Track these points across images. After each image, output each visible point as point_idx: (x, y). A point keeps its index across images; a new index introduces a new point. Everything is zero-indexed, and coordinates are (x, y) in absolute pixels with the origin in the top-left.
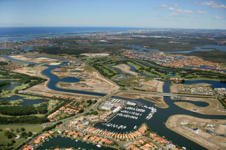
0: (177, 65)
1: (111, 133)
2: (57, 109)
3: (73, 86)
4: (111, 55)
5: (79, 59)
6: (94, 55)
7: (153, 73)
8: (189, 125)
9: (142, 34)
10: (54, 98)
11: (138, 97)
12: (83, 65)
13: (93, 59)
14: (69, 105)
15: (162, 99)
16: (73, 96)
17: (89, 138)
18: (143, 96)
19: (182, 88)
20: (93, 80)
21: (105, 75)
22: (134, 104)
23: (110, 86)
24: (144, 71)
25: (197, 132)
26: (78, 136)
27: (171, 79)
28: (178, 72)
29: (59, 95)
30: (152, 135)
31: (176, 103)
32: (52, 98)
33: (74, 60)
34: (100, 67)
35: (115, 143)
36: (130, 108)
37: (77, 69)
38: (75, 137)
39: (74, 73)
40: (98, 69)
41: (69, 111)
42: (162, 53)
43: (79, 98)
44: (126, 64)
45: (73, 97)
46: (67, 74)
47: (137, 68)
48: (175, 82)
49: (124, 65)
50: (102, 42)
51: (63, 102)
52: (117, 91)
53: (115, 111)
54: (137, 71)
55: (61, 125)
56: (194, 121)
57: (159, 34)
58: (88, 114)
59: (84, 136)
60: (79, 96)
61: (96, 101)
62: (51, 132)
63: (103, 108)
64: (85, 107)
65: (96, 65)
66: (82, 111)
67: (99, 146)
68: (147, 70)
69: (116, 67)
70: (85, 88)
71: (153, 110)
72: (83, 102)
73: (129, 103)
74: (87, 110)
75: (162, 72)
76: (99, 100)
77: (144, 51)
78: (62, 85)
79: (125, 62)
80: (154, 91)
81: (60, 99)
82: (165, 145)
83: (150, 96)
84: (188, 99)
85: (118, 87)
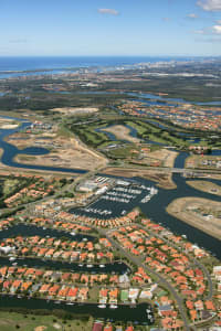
0: (207, 126)
1: (89, 219)
2: (18, 190)
3: (39, 160)
4: (102, 109)
5: (49, 118)
6: (73, 111)
7: (165, 138)
8: (198, 210)
10: (12, 177)
11: (134, 174)
12: (56, 127)
13: (72, 118)
14: (34, 186)
15: (169, 178)
16: (39, 174)
17: (60, 225)
18: (141, 173)
19: (205, 160)
20: (70, 151)
21: (89, 143)
22: (128, 184)
23: (94, 159)
24: (151, 136)
25: (207, 218)
26: (47, 223)
27: (191, 148)
28: (204, 136)
29: (19, 172)
30: (144, 221)
31: (188, 182)
32: (9, 177)
33: (39, 119)
34: (82, 131)
35: (94, 230)
36: (121, 189)
37: (46, 134)
38: (42, 224)
39: (42, 141)
40: (78, 133)
41: (34, 193)
42: (187, 106)
43: (48, 176)
44: (124, 124)
45: (38, 176)
46: (29, 143)
47: (141, 130)
48: (195, 153)
49: (120, 127)
50: (89, 88)
51: (24, 182)
52: (105, 166)
53: (98, 192)
54: (139, 136)
55: (23, 212)
56: (208, 205)
58: (60, 196)
59: (54, 223)
60: (48, 174)
61: (72, 181)
62: (10, 219)
63: (82, 189)
64: (56, 187)
65: (77, 128)
66: (52, 193)
67: (73, 234)
68: (155, 134)
69: (108, 130)
70: (57, 163)
71: (153, 191)
72: (54, 181)
73: (119, 182)
74: (58, 192)
75: (179, 137)
76: (77, 180)
77: (159, 102)
78: (22, 159)
79: (122, 122)
80: (161, 165)
81: (20, 178)
82: (159, 232)
83: (152, 172)
84: (209, 176)
85: (106, 161)
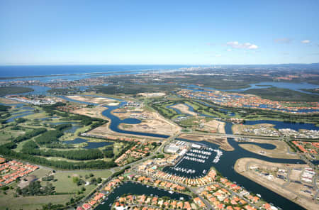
0: (235, 105)
1: (181, 178)
2: (123, 152)
3: (135, 128)
4: (167, 94)
5: (137, 99)
6: (151, 95)
7: (212, 113)
8: (259, 170)
9: (194, 72)
10: (119, 141)
11: (201, 139)
12: (142, 105)
13: (151, 99)
14: (134, 148)
15: (226, 141)
16: (137, 138)
17: (160, 183)
18: (206, 137)
19: (245, 128)
20: (154, 121)
21: (165, 116)
22: (199, 147)
23: (171, 128)
24: (203, 111)
25: (269, 177)
26: (149, 181)
27: (232, 119)
28: (237, 111)
29: (123, 137)
30: (223, 180)
31: (241, 145)
32: (116, 141)
33: (131, 100)
34: (159, 108)
35: (187, 189)
36: (196, 151)
37: (136, 110)
38: (145, 182)
39: (135, 114)
40: (157, 109)
41: (135, 154)
42: (217, 92)
43: (143, 140)
44: (184, 103)
45: (137, 140)
46: (128, 115)
47: (196, 108)
48: (235, 123)
49: (181, 105)
50: (157, 82)
51: (128, 145)
52: (180, 132)
53: (181, 154)
54: (196, 111)
55: (129, 170)
56: (263, 165)
57: (211, 71)
58: (155, 157)
59: (155, 181)
60: (143, 138)
61: (161, 144)
62: (120, 178)
63: (169, 151)
64: (150, 149)
65: (154, 105)
66: (148, 155)
67: (171, 192)
68: (205, 110)
69: (175, 107)
70: (147, 130)
71: (219, 153)
72: (148, 145)
73: (194, 145)
74: (153, 154)
75: (221, 112)
76: (163, 143)
77: (200, 90)
78: (124, 127)
79: (182, 102)
80: (216, 132)
81: (125, 142)
82: (238, 191)
83: (213, 137)
84: (253, 141)
85: (179, 129)
